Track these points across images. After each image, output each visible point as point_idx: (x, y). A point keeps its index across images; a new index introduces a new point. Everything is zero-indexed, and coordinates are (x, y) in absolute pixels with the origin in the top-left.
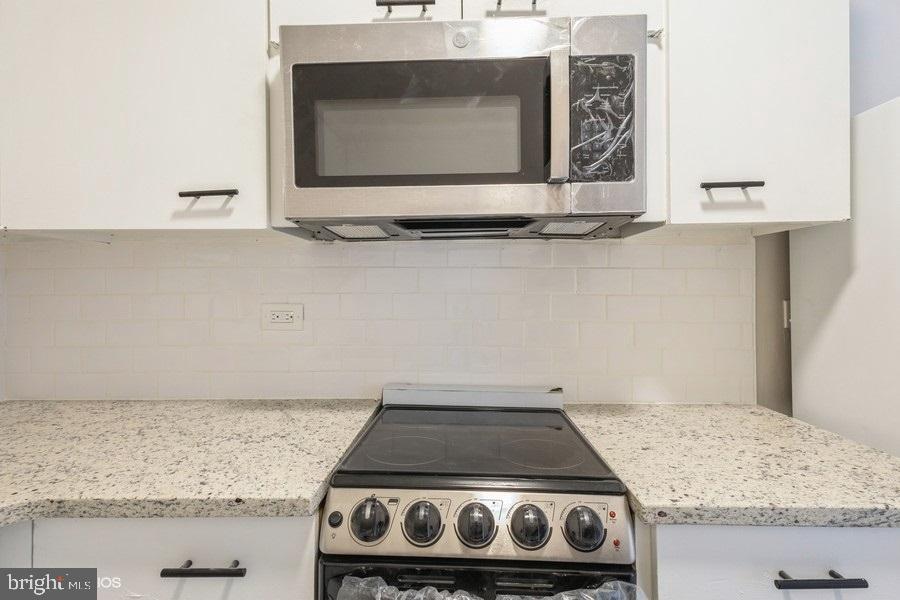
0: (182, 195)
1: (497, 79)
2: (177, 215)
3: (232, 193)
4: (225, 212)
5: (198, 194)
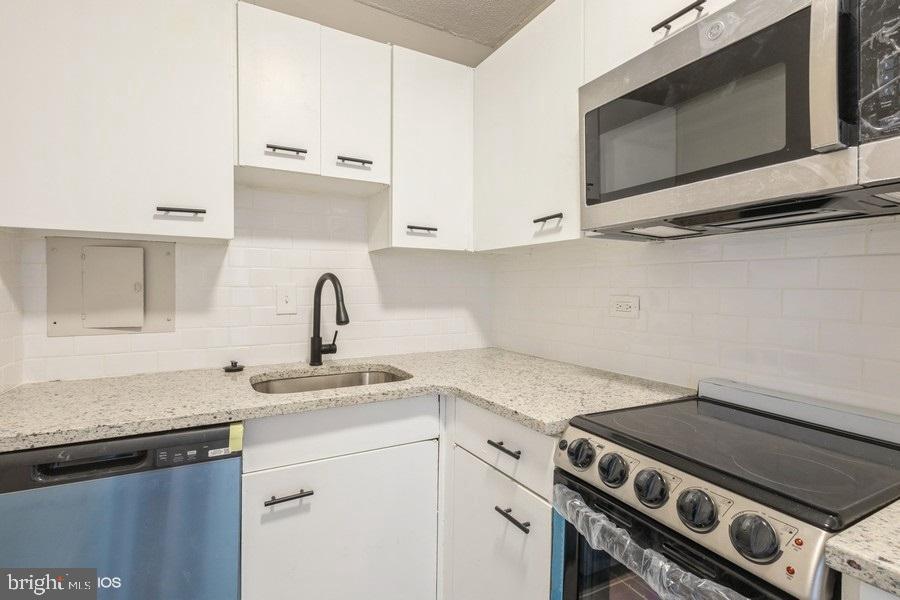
0: (535, 222)
1: (755, 55)
2: (537, 235)
3: (560, 216)
4: (558, 229)
5: (544, 220)
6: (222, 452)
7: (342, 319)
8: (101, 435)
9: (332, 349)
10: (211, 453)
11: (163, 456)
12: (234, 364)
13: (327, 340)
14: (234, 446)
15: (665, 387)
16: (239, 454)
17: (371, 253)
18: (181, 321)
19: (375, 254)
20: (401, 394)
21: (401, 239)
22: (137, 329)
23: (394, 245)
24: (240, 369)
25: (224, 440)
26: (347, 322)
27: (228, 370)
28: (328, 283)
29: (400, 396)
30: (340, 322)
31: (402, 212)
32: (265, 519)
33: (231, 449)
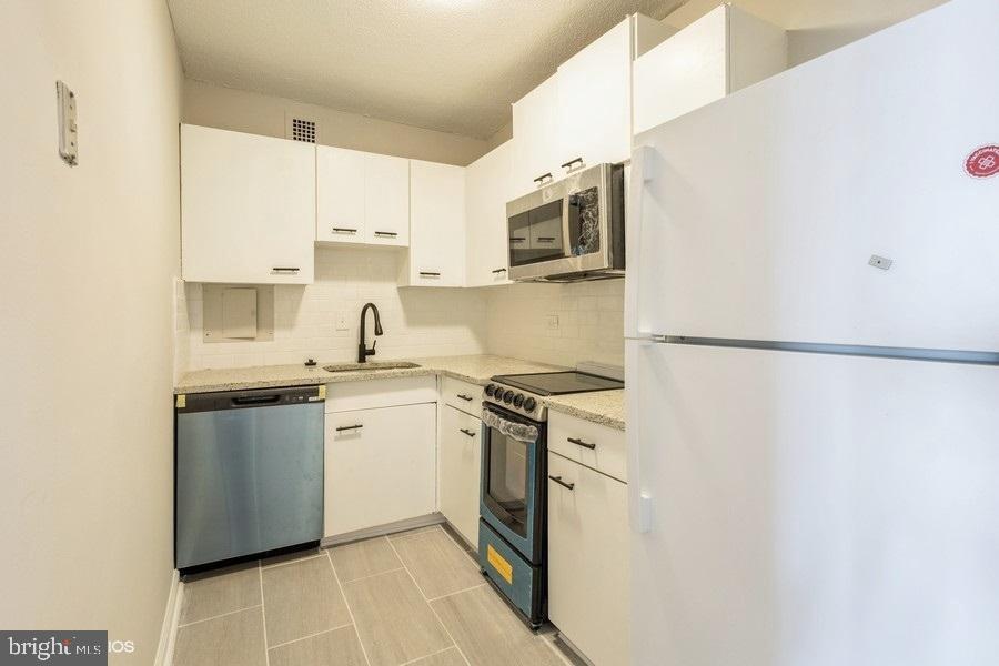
0: (493, 272)
2: (495, 280)
3: (505, 270)
4: (504, 277)
5: (498, 271)
6: (315, 399)
7: (378, 332)
8: (260, 386)
9: (372, 352)
10: (310, 399)
11: (287, 398)
12: (311, 361)
13: (369, 347)
14: (321, 397)
15: (546, 365)
16: (323, 401)
17: (399, 288)
18: (277, 334)
19: (400, 289)
20: (412, 373)
21: (415, 280)
22: (252, 339)
23: (412, 285)
24: (315, 364)
25: (316, 393)
26: (381, 333)
27: (307, 364)
28: (370, 309)
29: (412, 375)
30: (377, 334)
31: (417, 263)
32: (337, 439)
33: (319, 398)
